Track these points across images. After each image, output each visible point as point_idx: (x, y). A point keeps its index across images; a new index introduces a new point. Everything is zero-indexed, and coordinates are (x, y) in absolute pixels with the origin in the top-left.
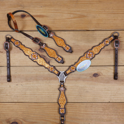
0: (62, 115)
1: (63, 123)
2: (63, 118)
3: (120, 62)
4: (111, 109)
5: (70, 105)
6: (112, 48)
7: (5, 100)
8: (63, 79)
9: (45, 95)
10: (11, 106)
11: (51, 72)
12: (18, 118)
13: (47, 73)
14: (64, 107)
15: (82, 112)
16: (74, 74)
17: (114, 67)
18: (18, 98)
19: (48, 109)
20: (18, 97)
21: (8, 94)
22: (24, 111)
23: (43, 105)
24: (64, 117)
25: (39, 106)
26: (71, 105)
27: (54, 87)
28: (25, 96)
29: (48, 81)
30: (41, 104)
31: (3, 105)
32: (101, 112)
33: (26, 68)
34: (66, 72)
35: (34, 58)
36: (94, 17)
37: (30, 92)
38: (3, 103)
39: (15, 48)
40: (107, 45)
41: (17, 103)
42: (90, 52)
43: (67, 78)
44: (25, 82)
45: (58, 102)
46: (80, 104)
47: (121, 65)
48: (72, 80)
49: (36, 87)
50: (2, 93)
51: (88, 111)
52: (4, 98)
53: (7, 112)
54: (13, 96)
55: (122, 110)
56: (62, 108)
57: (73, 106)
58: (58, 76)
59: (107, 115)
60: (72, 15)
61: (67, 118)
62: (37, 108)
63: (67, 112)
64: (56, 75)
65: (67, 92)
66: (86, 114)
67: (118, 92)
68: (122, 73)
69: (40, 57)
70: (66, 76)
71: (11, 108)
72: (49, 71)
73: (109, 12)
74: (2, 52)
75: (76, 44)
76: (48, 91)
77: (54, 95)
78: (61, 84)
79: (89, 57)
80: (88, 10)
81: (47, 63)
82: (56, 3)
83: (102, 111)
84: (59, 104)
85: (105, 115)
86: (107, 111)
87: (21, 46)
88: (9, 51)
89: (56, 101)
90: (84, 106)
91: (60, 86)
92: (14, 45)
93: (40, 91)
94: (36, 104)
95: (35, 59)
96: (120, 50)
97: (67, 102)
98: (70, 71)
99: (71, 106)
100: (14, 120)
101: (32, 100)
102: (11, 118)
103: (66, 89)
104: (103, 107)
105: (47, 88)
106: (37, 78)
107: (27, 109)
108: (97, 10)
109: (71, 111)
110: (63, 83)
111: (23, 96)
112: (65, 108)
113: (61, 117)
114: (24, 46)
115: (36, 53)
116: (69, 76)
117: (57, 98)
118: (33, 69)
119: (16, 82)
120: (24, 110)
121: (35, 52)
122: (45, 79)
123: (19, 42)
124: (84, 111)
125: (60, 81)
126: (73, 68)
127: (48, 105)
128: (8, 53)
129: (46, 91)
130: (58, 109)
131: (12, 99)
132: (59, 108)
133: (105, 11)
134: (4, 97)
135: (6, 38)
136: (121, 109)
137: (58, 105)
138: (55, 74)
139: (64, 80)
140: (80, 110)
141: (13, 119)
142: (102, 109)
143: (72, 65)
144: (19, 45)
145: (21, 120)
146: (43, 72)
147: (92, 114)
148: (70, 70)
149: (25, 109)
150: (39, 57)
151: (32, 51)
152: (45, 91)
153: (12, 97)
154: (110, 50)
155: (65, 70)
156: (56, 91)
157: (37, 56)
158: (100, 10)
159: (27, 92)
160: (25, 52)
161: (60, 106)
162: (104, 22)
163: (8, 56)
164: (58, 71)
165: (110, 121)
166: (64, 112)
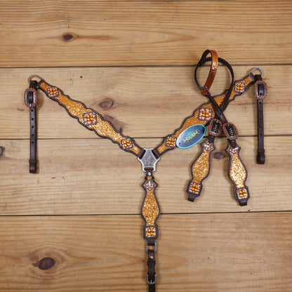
0: (151, 242)
1: (152, 257)
2: (151, 248)
3: (268, 128)
4: (253, 226)
5: (167, 218)
6: (250, 100)
7: (28, 210)
8: (150, 165)
9: (113, 200)
10: (41, 222)
11: (125, 150)
12: (54, 249)
13: (117, 151)
14: (155, 223)
15: (193, 234)
16: (175, 154)
17: (257, 138)
18: (56, 205)
19: (119, 229)
20: (55, 203)
21: (35, 198)
22: (67, 235)
23: (109, 219)
24: (153, 245)
25: (101, 223)
26: (168, 220)
27: (133, 182)
28: (69, 201)
29: (120, 170)
30: (106, 219)
31: (23, 221)
32: (232, 232)
33: (72, 142)
34: (156, 149)
35: (89, 123)
36: (212, 39)
37: (82, 192)
38: (23, 218)
39: (49, 102)
40: (241, 94)
41: (54, 218)
42: (205, 109)
43: (160, 163)
44: (69, 171)
45: (141, 214)
46: (189, 216)
47: (271, 133)
48: (171, 166)
49: (94, 183)
50: (21, 195)
51: (205, 232)
52: (24, 207)
53: (30, 238)
54: (44, 202)
55: (277, 228)
56: (150, 226)
57: (172, 220)
58: (141, 158)
59: (246, 239)
60: (167, 36)
61: (160, 248)
62: (96, 226)
63: (161, 235)
64: (137, 155)
65: (159, 192)
66: (200, 237)
67: (267, 190)
68: (273, 151)
69: (102, 118)
70: (157, 158)
71: (40, 229)
72: (122, 148)
73: (241, 30)
74: (23, 110)
75: (177, 92)
76: (120, 191)
77: (132, 198)
78: (147, 175)
79: (203, 118)
80: (199, 25)
81: (117, 131)
82: (135, 12)
83: (234, 230)
84: (143, 217)
85: (242, 239)
86: (244, 230)
87: (60, 98)
88: (35, 107)
89: (137, 211)
90: (197, 220)
91: (146, 178)
92: (47, 96)
93: (103, 191)
94: (94, 218)
95: (92, 124)
96: (267, 103)
97: (161, 214)
98: (167, 148)
99: (169, 222)
100: (46, 254)
101: (86, 210)
102: (39, 250)
103: (157, 185)
104: (236, 223)
105: (118, 184)
106: (95, 163)
107: (74, 229)
108: (216, 26)
109: (170, 232)
110: (151, 173)
111: (65, 201)
112: (156, 226)
113: (149, 244)
114: (68, 97)
115: (93, 111)
116: (164, 158)
117: (138, 204)
118: (87, 145)
119: (52, 173)
120: (69, 233)
121: (92, 109)
122: (114, 166)
123: (58, 89)
124: (195, 231)
125: (145, 169)
126: (171, 141)
127: (121, 220)
128: (33, 113)
129: (116, 191)
130: (141, 229)
131: (42, 208)
132: (144, 227)
133: (232, 28)
134: (26, 203)
135: (31, 81)
136: (274, 226)
137: (141, 220)
138: (134, 154)
139: (154, 167)
140: (188, 229)
141: (44, 252)
142: (234, 225)
143: (170, 136)
144: (58, 96)
145: (62, 254)
146: (107, 149)
147: (215, 238)
148: (166, 146)
149: (71, 229)
150: (99, 119)
151: (86, 108)
152: (113, 191)
153: (42, 204)
154: (247, 104)
155: (155, 146)
156: (136, 191)
157: (96, 118)
158: (224, 26)
159: (75, 192)
160: (70, 111)
161: (145, 221)
162: (231, 49)
163: (33, 119)
164: (141, 148)
165: (252, 250)
166: (155, 234)
